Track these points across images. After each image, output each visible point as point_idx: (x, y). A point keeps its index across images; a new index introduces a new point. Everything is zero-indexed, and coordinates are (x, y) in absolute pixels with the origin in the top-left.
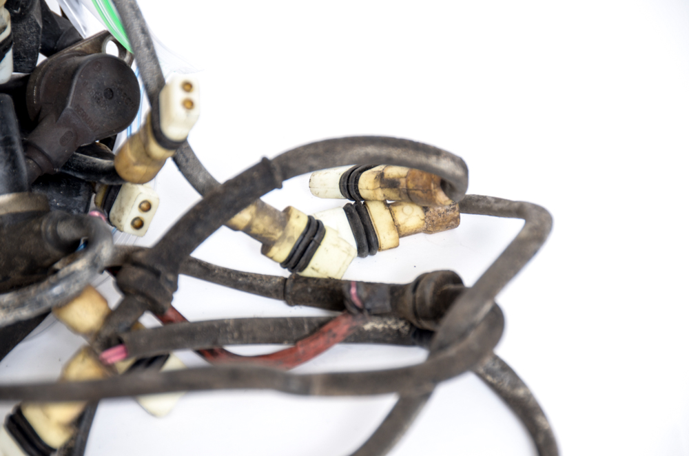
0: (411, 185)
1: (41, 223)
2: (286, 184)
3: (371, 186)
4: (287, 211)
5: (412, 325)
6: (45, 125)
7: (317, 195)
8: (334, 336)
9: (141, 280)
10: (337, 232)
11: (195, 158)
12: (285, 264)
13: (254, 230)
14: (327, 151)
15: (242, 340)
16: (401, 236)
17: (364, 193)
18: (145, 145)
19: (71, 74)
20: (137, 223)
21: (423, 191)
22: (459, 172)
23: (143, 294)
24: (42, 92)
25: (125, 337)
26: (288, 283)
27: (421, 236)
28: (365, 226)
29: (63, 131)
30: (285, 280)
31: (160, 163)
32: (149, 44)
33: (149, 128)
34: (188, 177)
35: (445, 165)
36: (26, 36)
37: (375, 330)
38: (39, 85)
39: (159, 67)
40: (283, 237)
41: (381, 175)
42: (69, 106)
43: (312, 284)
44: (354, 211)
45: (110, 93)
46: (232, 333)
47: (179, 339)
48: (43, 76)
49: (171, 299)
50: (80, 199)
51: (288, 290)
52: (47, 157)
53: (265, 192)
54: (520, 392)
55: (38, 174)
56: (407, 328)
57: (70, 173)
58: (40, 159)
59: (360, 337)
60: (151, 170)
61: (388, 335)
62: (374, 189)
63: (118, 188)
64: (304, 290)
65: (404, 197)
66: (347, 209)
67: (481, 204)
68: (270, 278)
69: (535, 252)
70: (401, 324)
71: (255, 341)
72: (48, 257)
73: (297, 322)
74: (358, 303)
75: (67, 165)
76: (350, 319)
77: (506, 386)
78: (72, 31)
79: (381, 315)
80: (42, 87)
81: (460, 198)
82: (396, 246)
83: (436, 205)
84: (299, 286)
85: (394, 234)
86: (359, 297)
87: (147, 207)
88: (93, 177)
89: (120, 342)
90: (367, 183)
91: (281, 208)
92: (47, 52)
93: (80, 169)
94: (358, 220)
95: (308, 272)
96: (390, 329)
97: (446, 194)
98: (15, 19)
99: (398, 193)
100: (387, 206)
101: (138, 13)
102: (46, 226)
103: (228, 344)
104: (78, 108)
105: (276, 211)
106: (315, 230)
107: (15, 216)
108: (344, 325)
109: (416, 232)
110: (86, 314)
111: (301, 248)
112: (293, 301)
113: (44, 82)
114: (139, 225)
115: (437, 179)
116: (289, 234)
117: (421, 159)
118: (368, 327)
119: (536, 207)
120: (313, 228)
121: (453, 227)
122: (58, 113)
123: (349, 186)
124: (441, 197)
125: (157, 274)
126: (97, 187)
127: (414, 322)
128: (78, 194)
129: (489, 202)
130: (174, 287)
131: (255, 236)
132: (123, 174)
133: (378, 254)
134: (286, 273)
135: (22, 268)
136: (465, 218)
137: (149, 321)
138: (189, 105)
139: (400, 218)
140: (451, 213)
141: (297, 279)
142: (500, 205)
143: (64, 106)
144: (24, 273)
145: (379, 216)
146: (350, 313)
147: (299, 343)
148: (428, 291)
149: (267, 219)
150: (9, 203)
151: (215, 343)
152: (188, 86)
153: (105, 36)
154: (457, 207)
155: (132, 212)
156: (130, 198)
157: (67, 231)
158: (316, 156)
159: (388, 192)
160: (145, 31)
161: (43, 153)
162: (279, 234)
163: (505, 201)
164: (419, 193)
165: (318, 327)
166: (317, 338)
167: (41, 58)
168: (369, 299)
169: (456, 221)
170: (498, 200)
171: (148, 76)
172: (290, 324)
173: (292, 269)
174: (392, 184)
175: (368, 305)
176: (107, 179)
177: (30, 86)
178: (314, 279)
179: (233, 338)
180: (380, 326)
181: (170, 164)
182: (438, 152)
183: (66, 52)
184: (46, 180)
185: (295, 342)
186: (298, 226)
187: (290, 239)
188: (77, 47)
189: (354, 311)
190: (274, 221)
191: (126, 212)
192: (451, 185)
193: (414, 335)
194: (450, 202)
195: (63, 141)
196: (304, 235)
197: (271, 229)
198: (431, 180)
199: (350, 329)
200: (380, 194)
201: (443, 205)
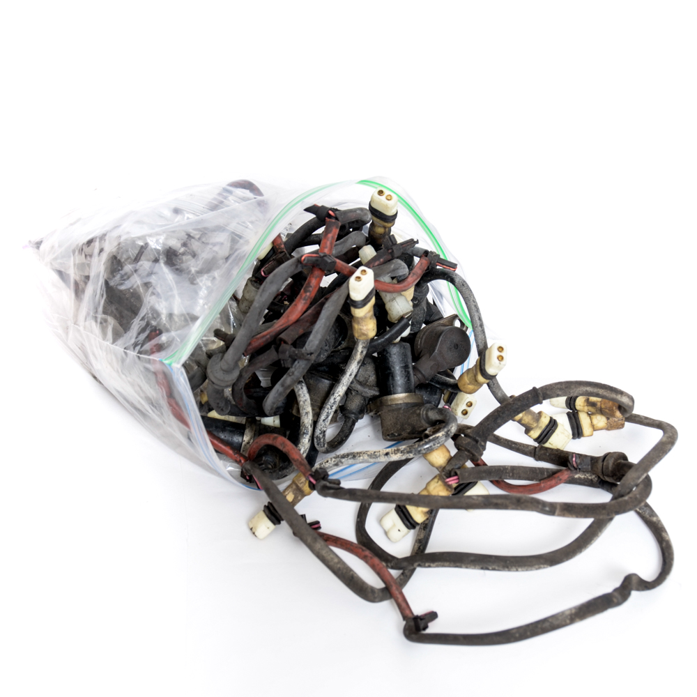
0: (603, 406)
1: (420, 410)
2: (544, 402)
3: (582, 404)
4: (540, 413)
5: (599, 477)
6: (423, 359)
7: (553, 405)
8: (560, 480)
9: (469, 443)
10: (563, 425)
11: (498, 383)
12: (536, 440)
13: (523, 422)
14: (566, 388)
15: (513, 478)
16: (594, 430)
17: (578, 408)
18: (475, 376)
19: (439, 335)
20: (464, 412)
21: (609, 410)
22: (631, 404)
23: (469, 451)
24: (423, 342)
25: (458, 472)
26: (537, 450)
27: (604, 431)
28: (577, 424)
29: (432, 363)
30: (536, 448)
31: (480, 385)
32: (482, 325)
33: (478, 367)
34: (493, 393)
35: (625, 400)
36: (418, 315)
37: (580, 478)
38: (422, 339)
39: (485, 337)
40: (537, 426)
41: (588, 399)
42: (436, 351)
43: (549, 451)
44: (572, 416)
45: (456, 346)
46: (509, 473)
47: (484, 475)
48: (424, 334)
49: (482, 454)
50: (436, 397)
51: (537, 453)
52: (423, 376)
53: (533, 405)
54: (654, 519)
55: (418, 383)
56: (596, 479)
57: (433, 383)
58: (420, 376)
59: (572, 481)
60: (476, 388)
61: (586, 481)
62: (584, 406)
63: (456, 394)
64: (545, 454)
65: (598, 412)
66: (568, 414)
67: (637, 419)
68: (528, 446)
69: (670, 450)
70: (594, 476)
71: (520, 478)
72: (422, 427)
73: (541, 470)
74: (575, 465)
75: (432, 380)
76: (569, 472)
77: (647, 515)
78: (439, 312)
79: (584, 471)
80: (423, 340)
81: (627, 415)
82: (592, 435)
83: (615, 417)
84: (542, 452)
85: (591, 429)
86: (576, 462)
87: (470, 405)
88: (445, 387)
89: (456, 474)
90: (580, 402)
91: (537, 412)
92: (426, 323)
93: (438, 382)
94: (574, 421)
95: (547, 445)
96: (588, 478)
97: (621, 412)
98: (415, 306)
99: (595, 409)
100: (589, 414)
101: (478, 310)
102: (423, 412)
103: (507, 479)
104: (440, 352)
105: (534, 413)
106: (553, 425)
107: (407, 404)
108: (566, 475)
109: (602, 429)
110: (439, 458)
111: (545, 433)
112: (538, 458)
113: (424, 337)
114: (465, 413)
115: (617, 405)
116: (540, 425)
117: (613, 396)
118: (576, 476)
119: (669, 425)
120: (552, 423)
121: (621, 428)
122: (431, 354)
123: (571, 403)
124: (618, 414)
125: (477, 441)
126: (445, 392)
127: (601, 477)
128: (435, 394)
129: (641, 418)
130: (484, 448)
131: (523, 425)
132: (461, 388)
133: (582, 438)
134: (536, 444)
135: (408, 431)
136: (627, 424)
137: (469, 464)
138: (501, 358)
139: (595, 421)
140: (620, 422)
141: (542, 448)
142: (648, 421)
143: (434, 351)
144: (409, 433)
145: (584, 419)
146: (569, 469)
147: (542, 481)
148: (611, 463)
149: (530, 417)
150: (405, 398)
151: (500, 478)
152: (501, 349)
153: (455, 317)
154: (624, 419)
155: (463, 407)
156: (462, 400)
157: (433, 415)
158: (561, 389)
159: (590, 408)
160: (480, 319)
161: (422, 373)
162: (535, 425)
163: (650, 419)
164: (607, 411)
165: (552, 475)
166: (551, 480)
167: (424, 325)
168: (581, 464)
169: (623, 426)
170: (646, 418)
171: (480, 341)
172: (538, 471)
173: (539, 443)
174: (593, 404)
175: (580, 467)
176: (452, 389)
177: (417, 339)
178: (550, 449)
179: (509, 476)
180: (582, 477)
181: (485, 386)
182: (621, 393)
183: (436, 323)
184: (421, 386)
185: (540, 480)
186: (545, 421)
187: (540, 427)
188: (441, 322)
189: (573, 469)
190: (533, 418)
191: (460, 406)
192: (624, 408)
193: (600, 483)
194: (621, 416)
195: (431, 367)
196: (547, 426)
197: (531, 422)
198: (614, 405)
199: (568, 477)
200: (586, 409)
201: (618, 417)
